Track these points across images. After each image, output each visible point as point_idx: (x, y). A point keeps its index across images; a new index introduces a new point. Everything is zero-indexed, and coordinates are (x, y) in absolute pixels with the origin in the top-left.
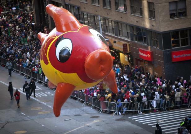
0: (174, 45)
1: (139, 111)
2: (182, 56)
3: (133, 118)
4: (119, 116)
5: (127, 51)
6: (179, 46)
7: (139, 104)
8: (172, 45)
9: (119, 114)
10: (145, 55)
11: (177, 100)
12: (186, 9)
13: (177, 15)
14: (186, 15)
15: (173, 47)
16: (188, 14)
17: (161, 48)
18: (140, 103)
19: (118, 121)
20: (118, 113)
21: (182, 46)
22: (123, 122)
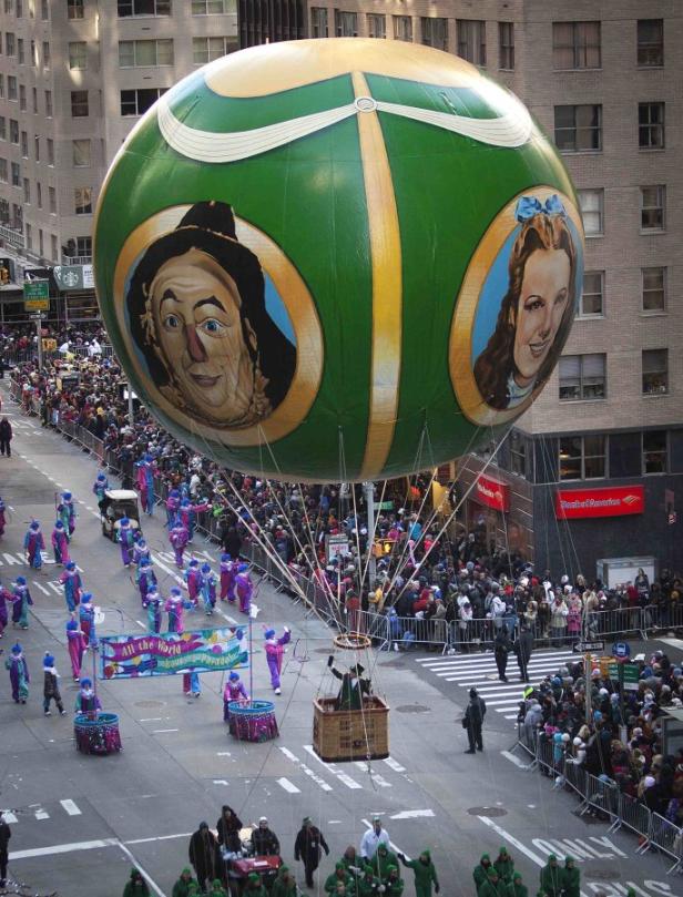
0: (569, 472)
1: (446, 644)
2: (583, 504)
3: (428, 662)
4: (392, 653)
5: (449, 476)
6: (578, 476)
7: (448, 625)
8: (561, 472)
9: (392, 649)
10: (489, 493)
11: (558, 626)
12: (604, 378)
13: (578, 394)
14: (603, 395)
15: (563, 478)
16: (609, 393)
17: (530, 478)
18: (453, 624)
19: (384, 668)
20: (393, 646)
21: (587, 475)
22: (397, 672)
